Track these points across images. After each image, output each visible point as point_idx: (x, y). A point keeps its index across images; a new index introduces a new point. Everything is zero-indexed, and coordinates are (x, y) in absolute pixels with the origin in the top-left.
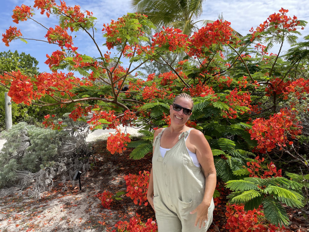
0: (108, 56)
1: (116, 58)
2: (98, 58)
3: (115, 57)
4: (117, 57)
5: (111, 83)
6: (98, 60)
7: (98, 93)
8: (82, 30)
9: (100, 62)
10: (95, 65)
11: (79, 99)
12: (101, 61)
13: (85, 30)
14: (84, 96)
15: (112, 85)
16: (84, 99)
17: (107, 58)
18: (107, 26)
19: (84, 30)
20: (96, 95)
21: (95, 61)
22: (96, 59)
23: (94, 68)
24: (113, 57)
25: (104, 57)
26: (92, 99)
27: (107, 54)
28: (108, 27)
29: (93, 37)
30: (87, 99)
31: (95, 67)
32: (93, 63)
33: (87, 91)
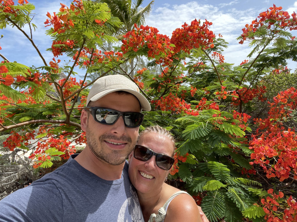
0: (55, 64)
1: (68, 67)
2: (40, 68)
3: (66, 65)
4: (68, 65)
5: (60, 100)
6: (41, 71)
7: (44, 113)
8: (12, 26)
9: (44, 74)
10: (36, 79)
11: (15, 124)
12: (45, 71)
13: (17, 26)
14: (23, 119)
15: (62, 102)
16: (23, 123)
17: (53, 67)
18: (52, 15)
19: (15, 26)
20: (40, 115)
21: (36, 72)
22: (38, 69)
23: (33, 83)
24: (63, 67)
25: (49, 65)
26: (34, 122)
27: (54, 62)
28: (55, 18)
29: (30, 38)
30: (27, 122)
31: (36, 82)
32: (32, 76)
33: (27, 110)
